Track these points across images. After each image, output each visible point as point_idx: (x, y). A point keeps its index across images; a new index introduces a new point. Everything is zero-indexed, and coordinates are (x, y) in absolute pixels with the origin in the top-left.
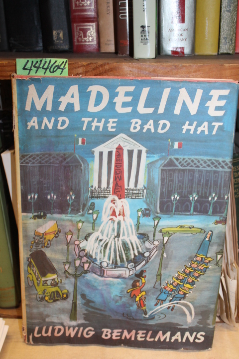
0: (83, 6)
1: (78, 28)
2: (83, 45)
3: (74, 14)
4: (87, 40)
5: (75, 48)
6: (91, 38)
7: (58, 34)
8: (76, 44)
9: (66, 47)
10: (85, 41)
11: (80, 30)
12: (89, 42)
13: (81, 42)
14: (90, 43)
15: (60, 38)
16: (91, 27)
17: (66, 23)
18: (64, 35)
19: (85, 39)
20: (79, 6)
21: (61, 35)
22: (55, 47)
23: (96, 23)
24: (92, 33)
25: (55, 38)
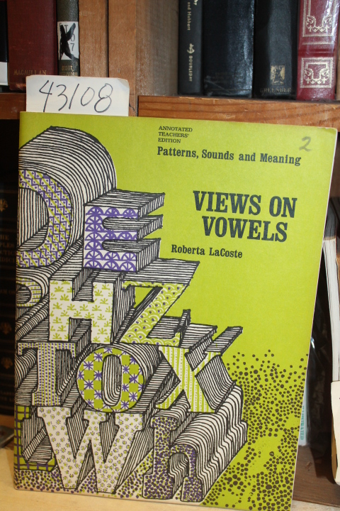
0: (318, 32)
1: (307, 65)
2: (312, 89)
3: (304, 44)
4: (319, 82)
5: (299, 93)
6: (324, 80)
7: (278, 71)
8: (301, 87)
9: (288, 91)
10: (316, 84)
11: (310, 66)
12: (321, 84)
13: (310, 84)
14: (322, 87)
15: (280, 77)
16: (326, 63)
17: (290, 57)
18: (286, 72)
19: (316, 80)
20: (312, 32)
21: (282, 73)
22: (270, 90)
23: (335, 57)
24: (328, 72)
25: (272, 77)
